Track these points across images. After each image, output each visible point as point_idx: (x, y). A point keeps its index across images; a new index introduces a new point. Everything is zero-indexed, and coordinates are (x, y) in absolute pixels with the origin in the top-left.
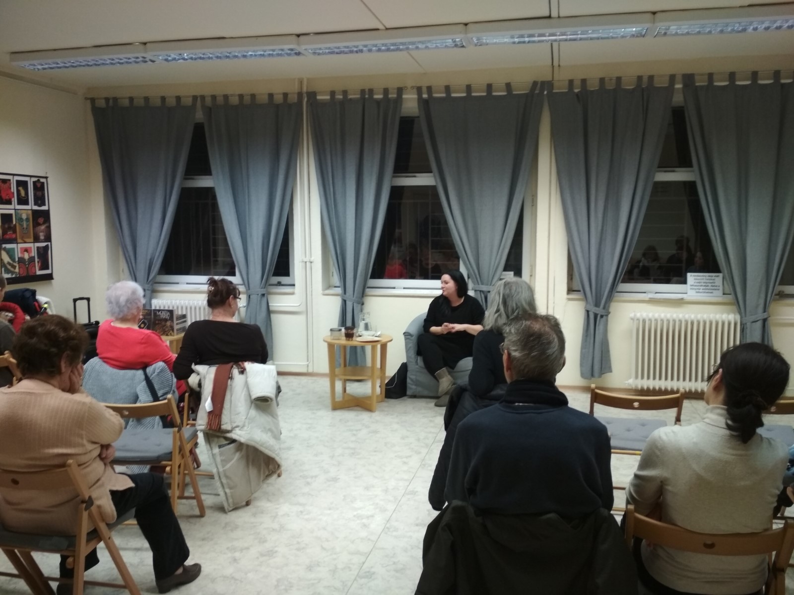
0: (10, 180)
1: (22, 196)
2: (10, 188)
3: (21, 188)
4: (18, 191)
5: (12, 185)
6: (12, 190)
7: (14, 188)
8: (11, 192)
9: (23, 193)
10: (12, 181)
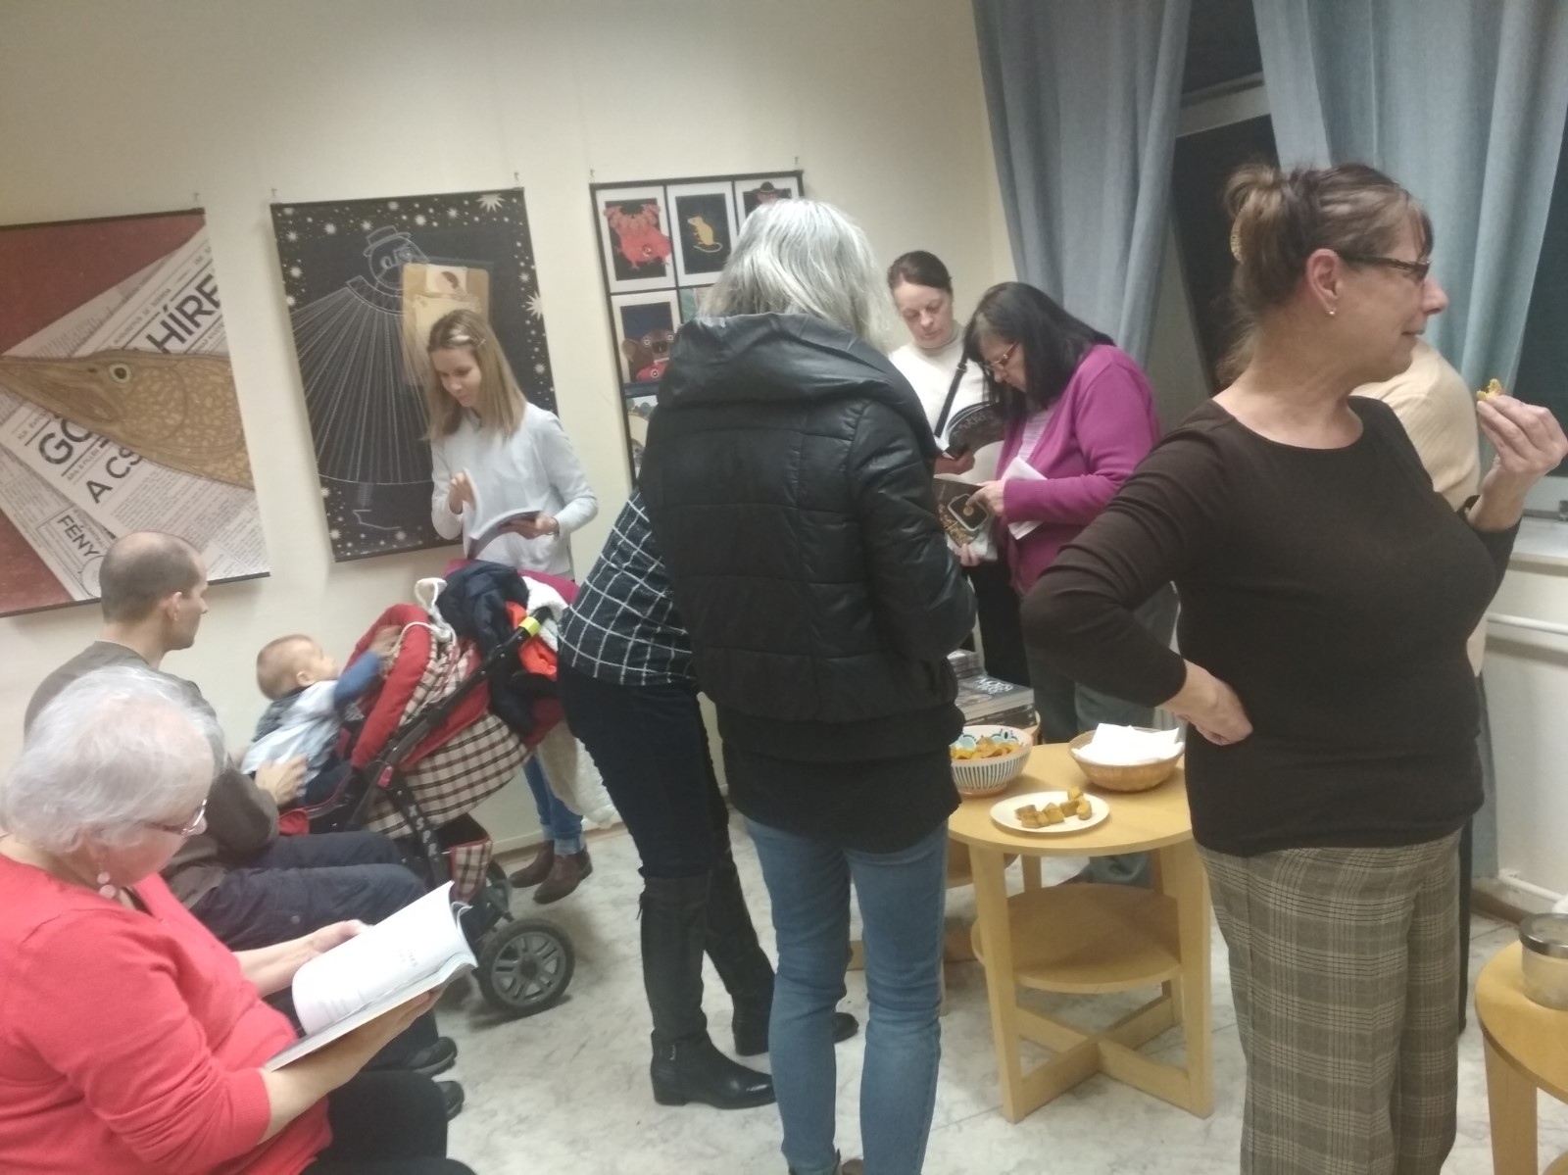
0: (653, 202)
1: (704, 246)
2: (657, 226)
3: (697, 222)
4: (687, 232)
5: (662, 216)
6: (664, 231)
7: (670, 224)
8: (663, 236)
9: (705, 234)
10: (661, 203)
